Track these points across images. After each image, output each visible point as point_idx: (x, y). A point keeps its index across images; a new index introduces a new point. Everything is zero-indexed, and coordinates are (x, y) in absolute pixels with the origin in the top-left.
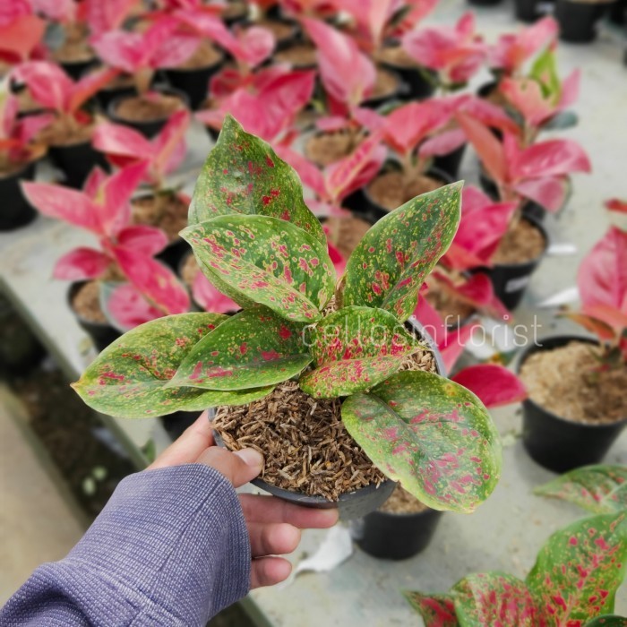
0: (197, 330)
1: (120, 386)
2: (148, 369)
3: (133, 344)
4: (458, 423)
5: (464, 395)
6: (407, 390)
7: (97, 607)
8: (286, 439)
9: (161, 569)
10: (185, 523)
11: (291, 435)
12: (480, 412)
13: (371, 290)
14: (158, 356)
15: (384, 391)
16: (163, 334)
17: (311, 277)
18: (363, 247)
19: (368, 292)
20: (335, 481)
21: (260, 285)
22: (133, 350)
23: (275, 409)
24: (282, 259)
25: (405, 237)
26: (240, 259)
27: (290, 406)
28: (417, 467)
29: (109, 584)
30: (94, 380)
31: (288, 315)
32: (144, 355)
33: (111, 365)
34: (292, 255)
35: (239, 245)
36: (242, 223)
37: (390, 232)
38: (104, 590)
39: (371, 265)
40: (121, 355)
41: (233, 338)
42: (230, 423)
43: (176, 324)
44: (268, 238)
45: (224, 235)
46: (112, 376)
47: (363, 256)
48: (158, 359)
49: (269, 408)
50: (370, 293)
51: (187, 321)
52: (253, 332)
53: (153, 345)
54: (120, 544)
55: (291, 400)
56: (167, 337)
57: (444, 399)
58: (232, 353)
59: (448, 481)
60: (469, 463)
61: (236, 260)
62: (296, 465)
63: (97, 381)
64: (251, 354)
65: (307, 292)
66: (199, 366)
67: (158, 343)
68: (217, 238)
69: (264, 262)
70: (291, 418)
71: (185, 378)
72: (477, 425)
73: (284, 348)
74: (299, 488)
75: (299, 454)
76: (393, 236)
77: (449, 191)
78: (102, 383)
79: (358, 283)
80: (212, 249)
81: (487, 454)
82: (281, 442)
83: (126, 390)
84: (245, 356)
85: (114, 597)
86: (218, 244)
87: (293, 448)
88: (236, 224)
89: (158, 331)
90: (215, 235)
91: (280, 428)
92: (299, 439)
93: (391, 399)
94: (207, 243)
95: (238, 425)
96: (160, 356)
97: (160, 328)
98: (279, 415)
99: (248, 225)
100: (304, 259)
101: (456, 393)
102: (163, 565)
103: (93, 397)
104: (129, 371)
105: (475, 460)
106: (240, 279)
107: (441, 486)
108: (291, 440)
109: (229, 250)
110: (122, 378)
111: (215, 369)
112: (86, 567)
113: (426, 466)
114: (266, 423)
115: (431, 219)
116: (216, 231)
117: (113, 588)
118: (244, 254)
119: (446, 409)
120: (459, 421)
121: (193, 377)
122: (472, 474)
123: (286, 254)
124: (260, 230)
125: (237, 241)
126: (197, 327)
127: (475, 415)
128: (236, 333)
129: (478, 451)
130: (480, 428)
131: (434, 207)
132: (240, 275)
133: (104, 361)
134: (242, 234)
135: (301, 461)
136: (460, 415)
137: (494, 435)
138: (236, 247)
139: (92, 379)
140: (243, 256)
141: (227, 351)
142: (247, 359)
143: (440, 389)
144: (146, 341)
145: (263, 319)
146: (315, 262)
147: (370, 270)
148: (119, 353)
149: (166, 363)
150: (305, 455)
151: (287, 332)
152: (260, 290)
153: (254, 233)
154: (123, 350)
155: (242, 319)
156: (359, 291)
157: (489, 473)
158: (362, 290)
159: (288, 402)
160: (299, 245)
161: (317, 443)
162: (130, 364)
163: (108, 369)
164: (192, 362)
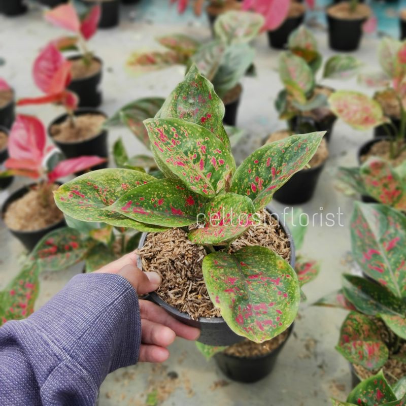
0: (136, 182)
1: (80, 200)
2: (100, 196)
3: (96, 179)
4: (277, 287)
5: (288, 270)
6: (254, 258)
7: (35, 355)
8: (179, 272)
9: (80, 338)
10: (100, 312)
11: (182, 271)
12: (293, 283)
13: (250, 187)
14: (108, 190)
15: (241, 255)
16: (116, 178)
17: (216, 170)
18: (251, 158)
19: (248, 188)
20: (200, 307)
21: (180, 164)
22: (94, 182)
23: (178, 252)
24: (201, 154)
25: (280, 159)
26: (175, 146)
27: (187, 253)
28: (237, 305)
29: (45, 342)
30: (67, 192)
31: (191, 186)
32: (100, 187)
33: (79, 187)
34: (209, 154)
35: (177, 138)
36: (183, 126)
37: (271, 154)
38: (42, 345)
39: (254, 171)
40: (87, 182)
41: (156, 193)
42: (149, 254)
43: (125, 175)
44: (196, 139)
45: (170, 129)
46: (78, 193)
47: (250, 165)
48: (108, 192)
49: (174, 250)
50: (249, 189)
51: (132, 175)
52: (170, 193)
53: (108, 183)
54: (59, 317)
55: (189, 250)
56: (118, 180)
57: (275, 269)
58: (153, 202)
59: (255, 320)
60: (274, 313)
61: (172, 146)
62: (179, 291)
63: (68, 193)
64: (165, 207)
65: (211, 179)
66: (130, 203)
67: (111, 183)
68: (165, 130)
69: (189, 152)
70: (186, 261)
71: (119, 208)
72: (289, 291)
73: (187, 210)
74: (176, 305)
75: (184, 285)
76: (273, 157)
77: (315, 136)
78: (70, 196)
79: (243, 180)
80: (159, 135)
81: (287, 310)
82: (175, 274)
83: (83, 204)
84: (161, 207)
85: (46, 350)
86: (164, 134)
87: (181, 280)
88: (179, 125)
89: (112, 176)
90: (164, 128)
91: (177, 265)
92: (186, 275)
93: (243, 260)
94: (158, 131)
95: (154, 257)
96: (110, 191)
97: (114, 174)
98: (179, 256)
99: (186, 128)
100: (215, 158)
101: (283, 267)
102: (82, 336)
103: (62, 201)
104: (89, 194)
105: (279, 312)
106: (169, 157)
107: (249, 322)
108: (181, 275)
109: (170, 139)
110: (83, 196)
111: (139, 208)
112: (35, 328)
113: (244, 306)
114: (170, 259)
115: (300, 151)
116: (165, 126)
117: (48, 345)
118: (179, 144)
119: (274, 276)
120: (279, 285)
121: (124, 209)
122: (272, 320)
123: (204, 152)
124: (193, 133)
125: (176, 135)
126: (137, 180)
127: (290, 284)
128: (159, 190)
129: (283, 307)
130: (290, 293)
131: (303, 144)
132: (170, 155)
133: (76, 183)
134: (181, 132)
135: (183, 290)
136: (281, 282)
137: (296, 299)
138: (175, 139)
139: (66, 191)
140: (177, 145)
141: (150, 200)
142: (161, 209)
143: (275, 262)
144: (104, 179)
145: (178, 187)
146: (222, 162)
147: (252, 175)
148: (86, 181)
149: (112, 196)
150: (187, 286)
151: (192, 201)
152: (178, 166)
153: (189, 133)
154: (89, 180)
155: (165, 183)
156: (242, 186)
157: (283, 322)
158: (244, 186)
159: (187, 251)
160: (215, 149)
161: (196, 281)
162: (90, 190)
163: (77, 189)
164: (126, 200)
